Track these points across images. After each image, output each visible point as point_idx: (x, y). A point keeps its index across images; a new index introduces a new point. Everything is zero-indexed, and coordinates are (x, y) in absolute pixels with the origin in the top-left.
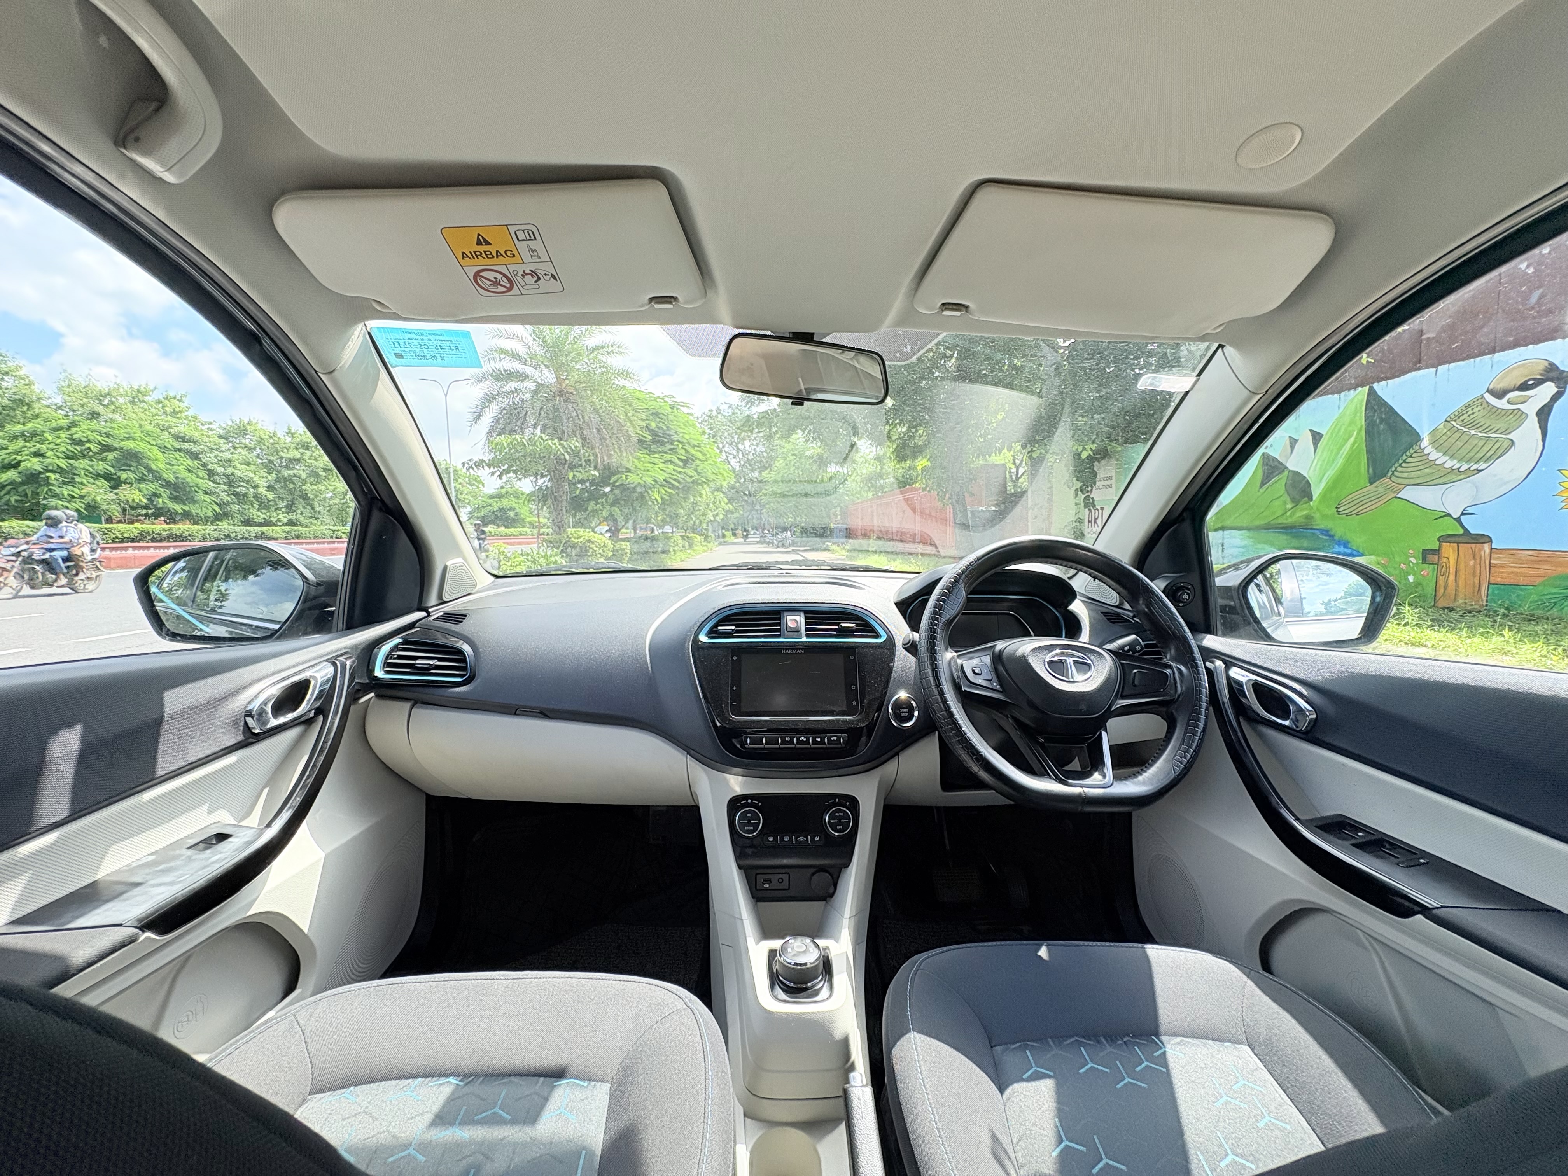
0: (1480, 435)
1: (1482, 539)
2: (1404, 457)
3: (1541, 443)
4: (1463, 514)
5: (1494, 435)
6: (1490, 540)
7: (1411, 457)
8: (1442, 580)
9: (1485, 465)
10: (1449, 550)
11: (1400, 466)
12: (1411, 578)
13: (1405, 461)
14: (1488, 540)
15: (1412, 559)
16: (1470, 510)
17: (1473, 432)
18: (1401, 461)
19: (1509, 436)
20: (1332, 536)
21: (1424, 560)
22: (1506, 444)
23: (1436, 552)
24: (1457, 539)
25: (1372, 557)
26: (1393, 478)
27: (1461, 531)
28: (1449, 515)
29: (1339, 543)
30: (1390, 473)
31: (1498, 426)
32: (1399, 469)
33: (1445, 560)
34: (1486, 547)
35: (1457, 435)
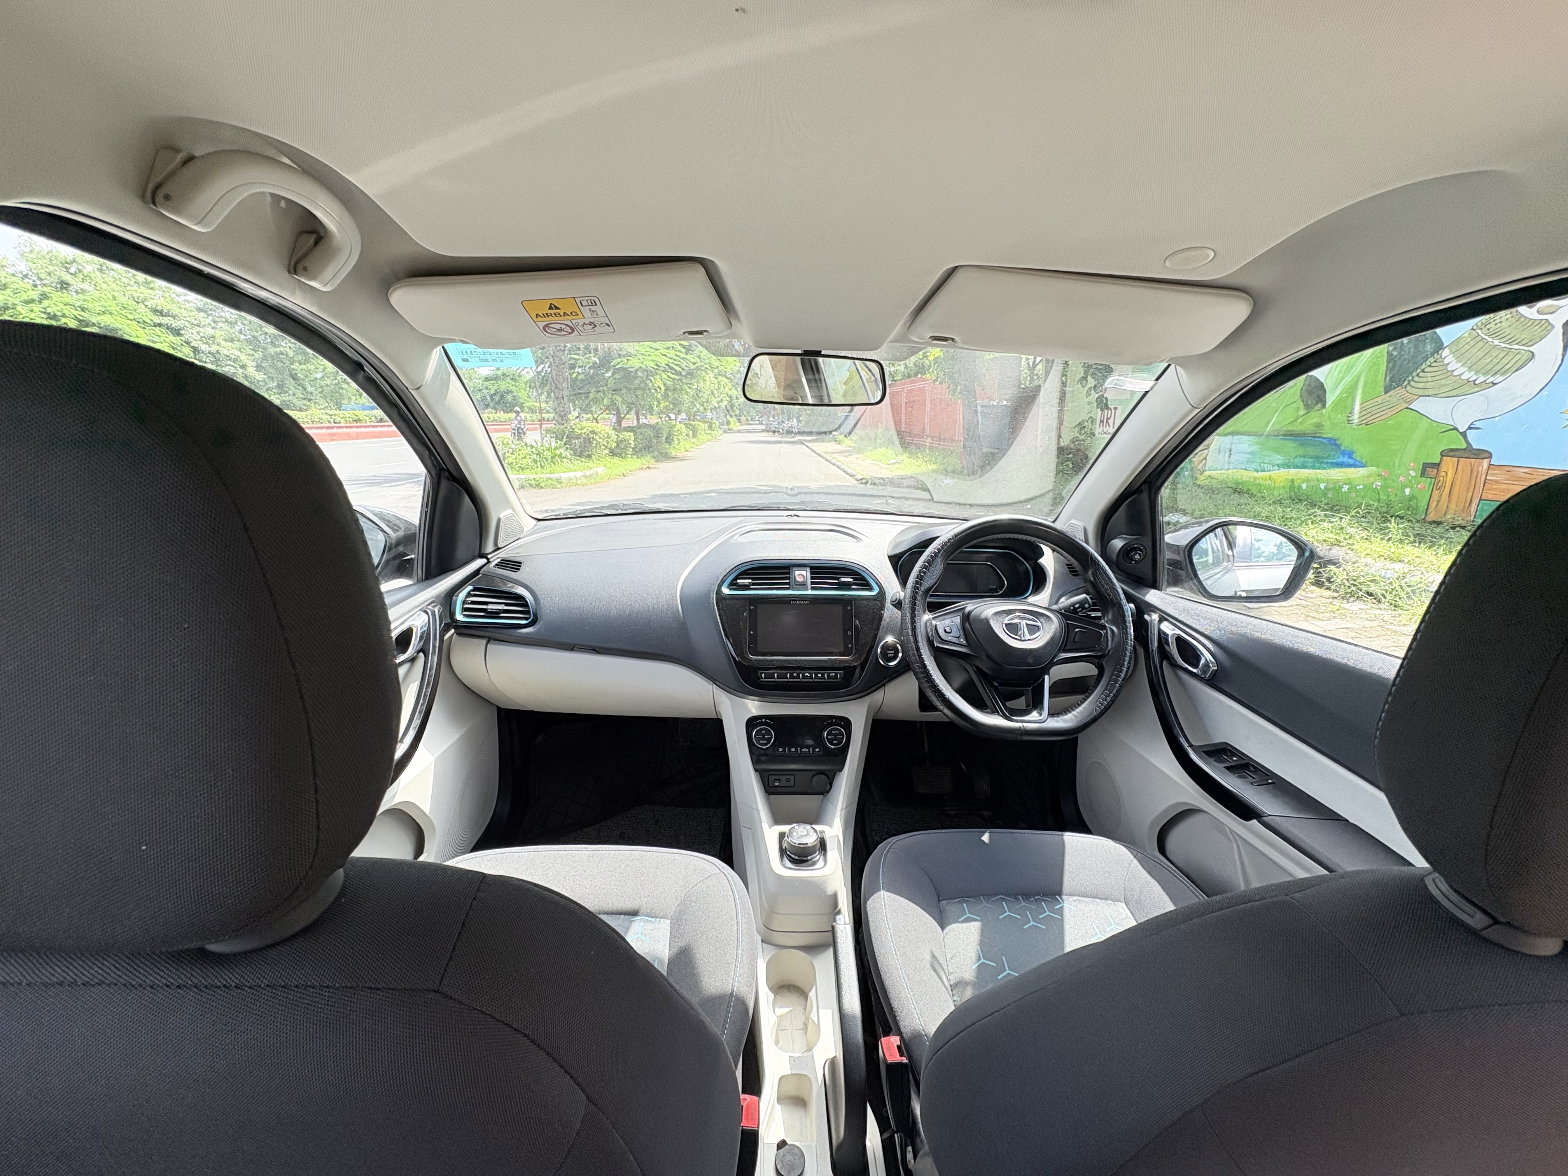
0: (1503, 345)
1: (1482, 454)
2: (1423, 366)
3: (1560, 357)
4: (1469, 428)
5: (1516, 347)
6: (1490, 456)
7: (1430, 366)
8: (1436, 496)
9: (1502, 378)
10: (1449, 465)
11: (1418, 375)
12: (1407, 491)
13: (1423, 371)
14: (1486, 455)
15: (1411, 472)
16: (1477, 424)
17: (1496, 342)
18: (1419, 370)
19: (1531, 349)
20: (1338, 446)
21: (1423, 474)
22: (1526, 356)
23: (1437, 466)
24: (1457, 454)
25: (1374, 468)
26: (1408, 388)
27: (1464, 446)
28: (1456, 429)
29: (1344, 453)
30: (1406, 382)
31: (1523, 337)
32: (1416, 379)
33: (1443, 474)
34: (1485, 463)
35: (1481, 344)
